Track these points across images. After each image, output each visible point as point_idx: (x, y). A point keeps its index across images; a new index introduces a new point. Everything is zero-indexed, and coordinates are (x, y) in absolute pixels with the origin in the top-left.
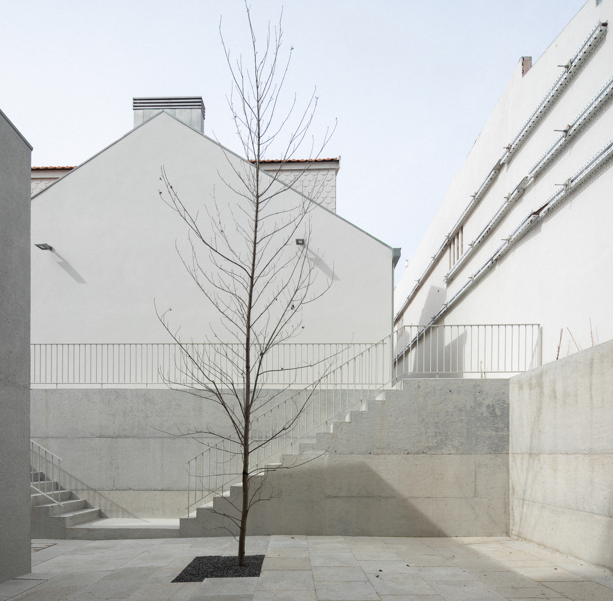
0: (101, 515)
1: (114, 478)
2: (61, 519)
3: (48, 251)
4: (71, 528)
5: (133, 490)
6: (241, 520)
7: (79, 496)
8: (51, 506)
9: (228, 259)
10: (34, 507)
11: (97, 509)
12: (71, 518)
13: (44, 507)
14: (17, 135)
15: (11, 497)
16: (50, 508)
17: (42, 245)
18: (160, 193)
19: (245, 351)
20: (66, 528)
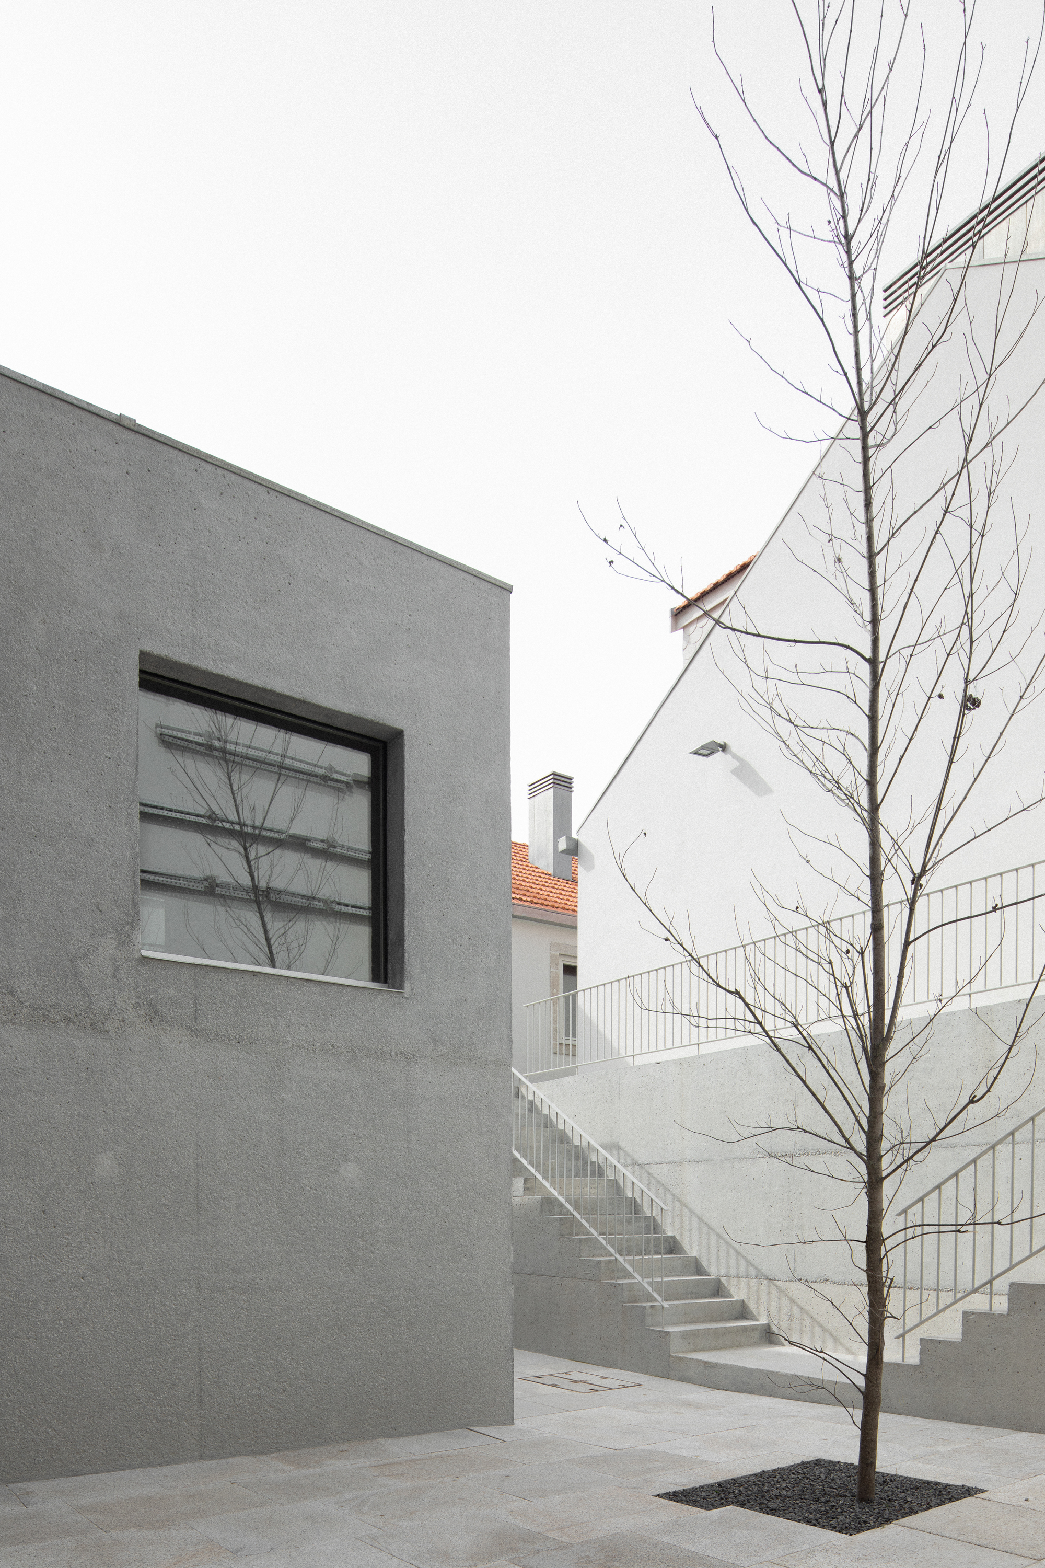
0: (769, 1336)
1: (795, 1252)
2: (663, 1335)
3: (719, 755)
4: (679, 1357)
5: (833, 1283)
6: (865, 1373)
7: (733, 1290)
8: (651, 1306)
9: (795, 641)
10: (625, 1306)
11: (763, 1321)
12: (685, 1335)
13: (638, 1306)
14: (474, 579)
15: (464, 1274)
16: (649, 1311)
17: (703, 747)
18: (611, 562)
19: (868, 881)
20: (670, 1355)
